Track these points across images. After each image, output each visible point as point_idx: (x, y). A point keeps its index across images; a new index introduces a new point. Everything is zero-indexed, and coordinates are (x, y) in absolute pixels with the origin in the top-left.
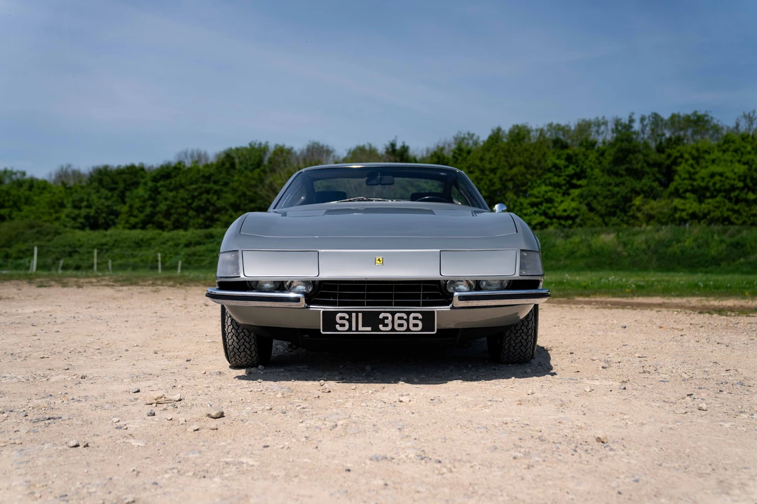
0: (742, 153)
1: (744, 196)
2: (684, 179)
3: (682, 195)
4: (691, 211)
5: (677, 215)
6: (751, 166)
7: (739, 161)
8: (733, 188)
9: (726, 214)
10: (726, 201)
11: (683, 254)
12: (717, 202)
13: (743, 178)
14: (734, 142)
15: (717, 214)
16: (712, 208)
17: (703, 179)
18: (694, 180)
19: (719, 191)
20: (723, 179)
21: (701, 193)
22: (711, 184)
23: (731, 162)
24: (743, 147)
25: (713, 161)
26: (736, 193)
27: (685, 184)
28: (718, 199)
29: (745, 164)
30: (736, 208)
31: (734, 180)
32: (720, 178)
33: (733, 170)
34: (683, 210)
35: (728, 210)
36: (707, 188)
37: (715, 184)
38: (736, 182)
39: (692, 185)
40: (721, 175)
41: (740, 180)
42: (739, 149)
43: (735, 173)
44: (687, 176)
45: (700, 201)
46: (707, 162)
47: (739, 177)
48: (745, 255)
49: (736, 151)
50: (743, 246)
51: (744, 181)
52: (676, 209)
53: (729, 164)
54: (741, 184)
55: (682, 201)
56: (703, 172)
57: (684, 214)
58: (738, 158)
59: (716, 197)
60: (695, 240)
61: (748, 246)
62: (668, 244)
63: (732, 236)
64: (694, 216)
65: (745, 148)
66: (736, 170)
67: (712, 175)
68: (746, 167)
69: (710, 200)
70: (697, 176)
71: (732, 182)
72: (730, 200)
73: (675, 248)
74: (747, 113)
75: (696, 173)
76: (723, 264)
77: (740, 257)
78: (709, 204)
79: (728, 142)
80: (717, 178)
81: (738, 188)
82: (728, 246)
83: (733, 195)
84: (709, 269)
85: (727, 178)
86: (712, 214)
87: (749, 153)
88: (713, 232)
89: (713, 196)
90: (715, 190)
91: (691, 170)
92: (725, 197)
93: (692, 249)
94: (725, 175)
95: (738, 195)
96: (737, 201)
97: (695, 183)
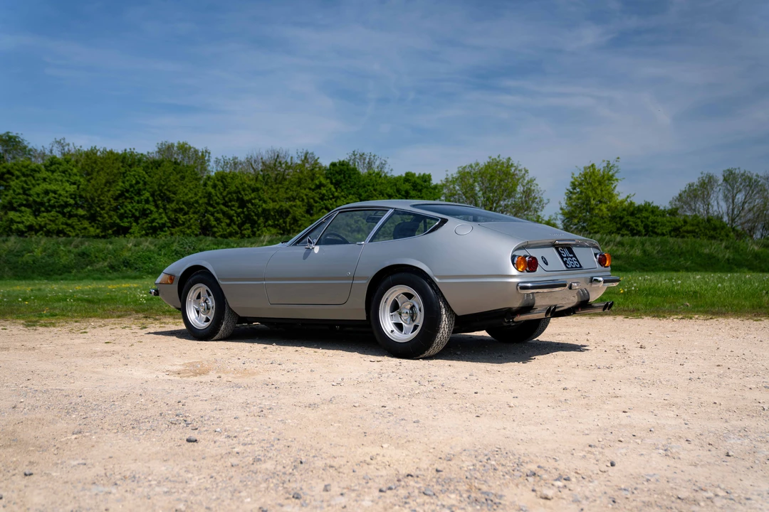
0: (70, 175)
1: (75, 212)
2: (19, 194)
3: (18, 208)
4: (28, 224)
5: (14, 227)
6: (78, 187)
7: (68, 181)
8: (67, 205)
9: (61, 227)
10: (60, 216)
11: (34, 263)
12: (53, 217)
13: (73, 196)
14: (60, 164)
15: (52, 227)
16: (48, 222)
17: (38, 195)
18: (30, 195)
19: (53, 207)
20: (56, 196)
21: (37, 208)
22: (45, 200)
23: (61, 181)
24: (69, 169)
25: (44, 179)
26: (69, 209)
27: (20, 198)
28: (53, 213)
29: (74, 184)
30: (69, 222)
31: (67, 197)
32: (53, 195)
33: (64, 189)
34: (19, 223)
35: (62, 224)
36: (42, 204)
37: (49, 200)
38: (68, 200)
39: (27, 200)
40: (55, 192)
41: (71, 198)
42: (67, 171)
43: (67, 192)
44: (21, 191)
45: (36, 216)
46: (38, 180)
47: (71, 195)
48: (91, 263)
49: (64, 172)
50: (88, 256)
51: (74, 199)
52: (12, 221)
53: (60, 183)
54: (72, 202)
55: (18, 214)
56: (38, 189)
57: (21, 226)
58: (66, 179)
59: (50, 211)
60: (44, 250)
61: (92, 255)
62: (19, 254)
63: (76, 247)
64: (31, 228)
65: (72, 170)
66: (67, 189)
67: (47, 192)
68: (75, 186)
69: (45, 214)
70: (31, 192)
71: (65, 199)
72: (64, 214)
73: (27, 257)
74: (58, 140)
75: (30, 189)
76: (74, 271)
77: (87, 265)
78: (44, 217)
79: (55, 164)
80: (52, 195)
81: (70, 205)
82: (75, 256)
83: (65, 210)
84: (63, 276)
85: (60, 195)
86: (48, 227)
87: (76, 175)
88: (58, 243)
89: (48, 211)
90: (50, 206)
91: (25, 186)
92: (59, 212)
93: (43, 258)
94: (58, 192)
95: (71, 211)
96: (70, 216)
97: (31, 199)
